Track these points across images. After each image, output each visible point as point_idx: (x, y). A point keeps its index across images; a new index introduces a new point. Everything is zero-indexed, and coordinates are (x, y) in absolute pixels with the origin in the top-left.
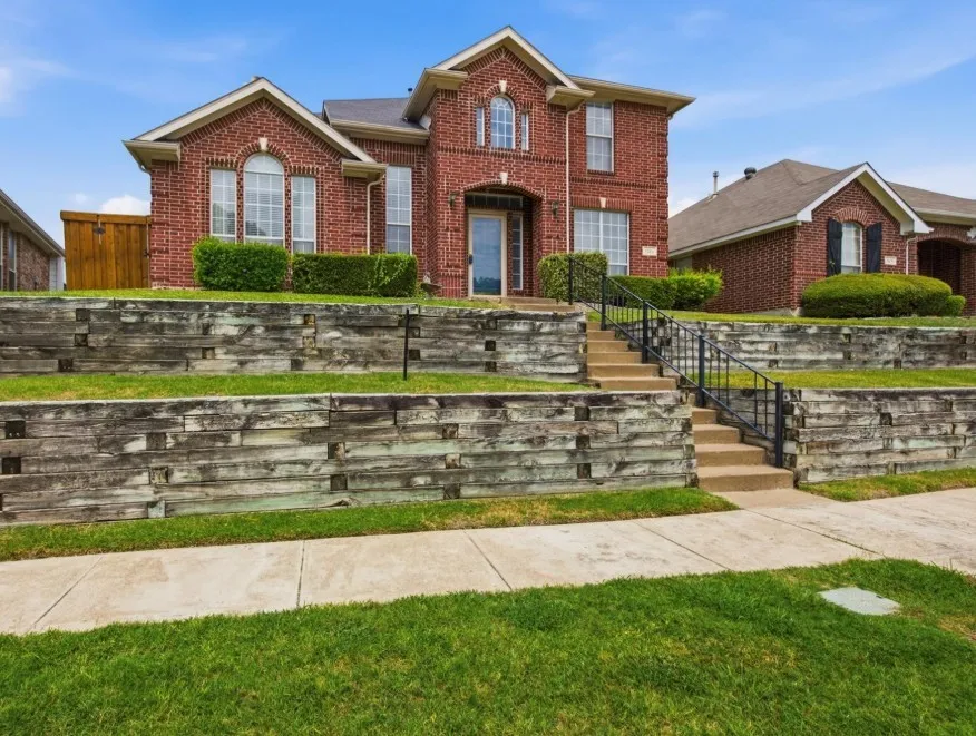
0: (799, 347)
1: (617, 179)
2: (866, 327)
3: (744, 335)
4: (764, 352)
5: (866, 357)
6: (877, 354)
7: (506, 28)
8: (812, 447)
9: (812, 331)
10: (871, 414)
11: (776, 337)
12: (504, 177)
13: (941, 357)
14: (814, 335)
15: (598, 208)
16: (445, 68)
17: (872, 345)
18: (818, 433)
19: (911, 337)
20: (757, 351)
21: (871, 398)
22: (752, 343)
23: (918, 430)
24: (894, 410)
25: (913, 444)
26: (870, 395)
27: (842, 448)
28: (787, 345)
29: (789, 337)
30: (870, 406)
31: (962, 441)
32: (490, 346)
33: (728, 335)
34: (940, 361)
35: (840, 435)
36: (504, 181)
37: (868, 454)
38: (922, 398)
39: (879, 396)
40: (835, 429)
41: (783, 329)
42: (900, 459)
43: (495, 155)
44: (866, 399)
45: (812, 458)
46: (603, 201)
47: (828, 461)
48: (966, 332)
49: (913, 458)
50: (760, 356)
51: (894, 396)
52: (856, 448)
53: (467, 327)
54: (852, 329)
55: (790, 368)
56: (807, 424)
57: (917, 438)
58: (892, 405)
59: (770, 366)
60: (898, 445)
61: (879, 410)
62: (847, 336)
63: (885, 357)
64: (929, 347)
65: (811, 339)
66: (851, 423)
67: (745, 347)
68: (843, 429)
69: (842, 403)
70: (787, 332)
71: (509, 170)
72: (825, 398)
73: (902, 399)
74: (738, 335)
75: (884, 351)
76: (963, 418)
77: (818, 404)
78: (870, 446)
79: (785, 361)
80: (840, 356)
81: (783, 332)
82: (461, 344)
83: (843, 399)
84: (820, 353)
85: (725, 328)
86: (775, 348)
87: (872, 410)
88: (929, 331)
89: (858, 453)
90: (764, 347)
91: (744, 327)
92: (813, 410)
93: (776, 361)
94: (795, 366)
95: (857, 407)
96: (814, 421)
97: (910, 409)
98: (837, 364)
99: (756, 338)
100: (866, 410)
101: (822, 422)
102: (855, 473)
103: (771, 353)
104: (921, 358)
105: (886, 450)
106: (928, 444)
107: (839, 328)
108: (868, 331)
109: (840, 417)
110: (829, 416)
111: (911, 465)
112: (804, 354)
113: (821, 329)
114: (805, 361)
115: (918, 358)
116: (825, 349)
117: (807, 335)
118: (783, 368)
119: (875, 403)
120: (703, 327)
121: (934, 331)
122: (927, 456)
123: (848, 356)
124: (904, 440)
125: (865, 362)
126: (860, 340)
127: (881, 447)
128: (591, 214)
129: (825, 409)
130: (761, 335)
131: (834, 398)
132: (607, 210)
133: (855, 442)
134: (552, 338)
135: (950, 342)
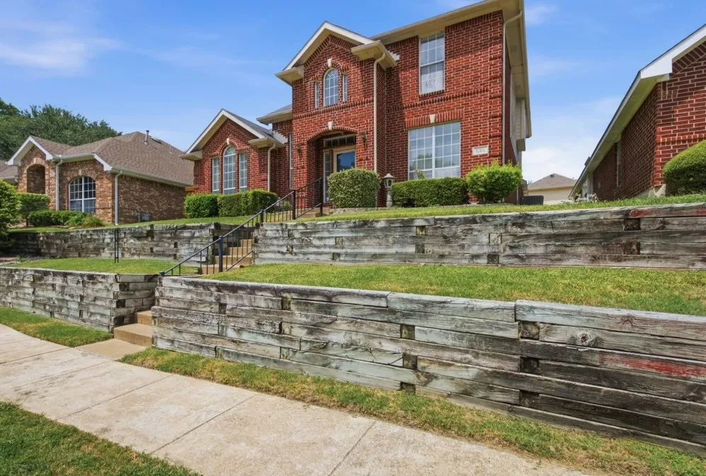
0: (366, 242)
1: (447, 95)
2: (447, 217)
3: (315, 232)
4: (330, 247)
5: (446, 250)
6: (462, 246)
7: (323, 24)
8: (162, 322)
9: (381, 224)
10: (211, 303)
11: (343, 233)
12: (330, 125)
13: (581, 250)
14: (382, 229)
15: (429, 125)
16: (289, 68)
17: (455, 236)
18: (165, 311)
19: (522, 226)
20: (325, 246)
21: (213, 289)
22: (321, 239)
23: (253, 324)
24: (230, 301)
25: (245, 336)
26: (212, 286)
27: (184, 327)
28: (351, 240)
29: (357, 232)
30: (211, 294)
31: (297, 344)
32: (176, 245)
33: (302, 233)
34: (578, 256)
35: (183, 317)
36: (330, 128)
37: (203, 336)
38: (260, 293)
39: (220, 288)
40: (180, 311)
41: (351, 225)
42: (231, 347)
43: (324, 112)
44: (209, 290)
45: (162, 329)
46: (432, 118)
47: (172, 334)
48: (640, 212)
49: (243, 349)
50: (327, 250)
51: (234, 289)
52: (195, 329)
53: (169, 235)
54: (427, 220)
55: (352, 261)
56: (161, 304)
57: (250, 331)
58: (230, 297)
59: (333, 259)
60: (231, 333)
61: (218, 300)
62: (422, 228)
63: (475, 250)
64: (556, 237)
65: (379, 233)
66: (194, 308)
67: (316, 242)
68: (187, 311)
69: (189, 291)
70: (354, 227)
71: (333, 119)
72: (178, 286)
73: (241, 292)
74: (310, 233)
75: (475, 242)
76: (304, 319)
77: (171, 289)
78: (205, 330)
79: (347, 254)
80: (412, 249)
81: (350, 227)
82: (166, 245)
83: (191, 287)
84: (388, 247)
85: (301, 227)
86: (339, 242)
87: (213, 299)
88: (554, 216)
89: (196, 334)
90: (332, 242)
91: (315, 225)
92: (167, 294)
93: (339, 255)
94: (357, 259)
95: (200, 294)
96: (165, 302)
97: (246, 302)
98: (405, 258)
99: (326, 234)
100: (208, 299)
101: (171, 304)
102: (191, 349)
103: (336, 248)
104: (540, 250)
105: (221, 335)
106: (261, 339)
107: (412, 220)
108: (451, 221)
109: (185, 302)
110: (177, 300)
111: (238, 355)
112: (370, 247)
113: (390, 222)
114: (369, 254)
115: (531, 251)
116: (394, 243)
117: (375, 230)
118: (345, 261)
119: (216, 293)
120: (284, 227)
121: (565, 215)
122: (259, 350)
123: (421, 250)
124: (239, 331)
125: (442, 256)
126: (439, 231)
127: (216, 333)
128: (424, 130)
129: (177, 295)
130: (329, 231)
131: (185, 286)
132: (436, 123)
133: (195, 324)
134: (199, 240)
135: (601, 229)
